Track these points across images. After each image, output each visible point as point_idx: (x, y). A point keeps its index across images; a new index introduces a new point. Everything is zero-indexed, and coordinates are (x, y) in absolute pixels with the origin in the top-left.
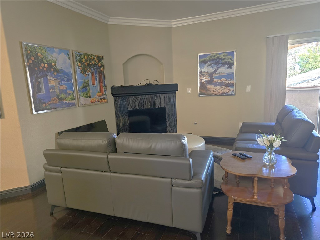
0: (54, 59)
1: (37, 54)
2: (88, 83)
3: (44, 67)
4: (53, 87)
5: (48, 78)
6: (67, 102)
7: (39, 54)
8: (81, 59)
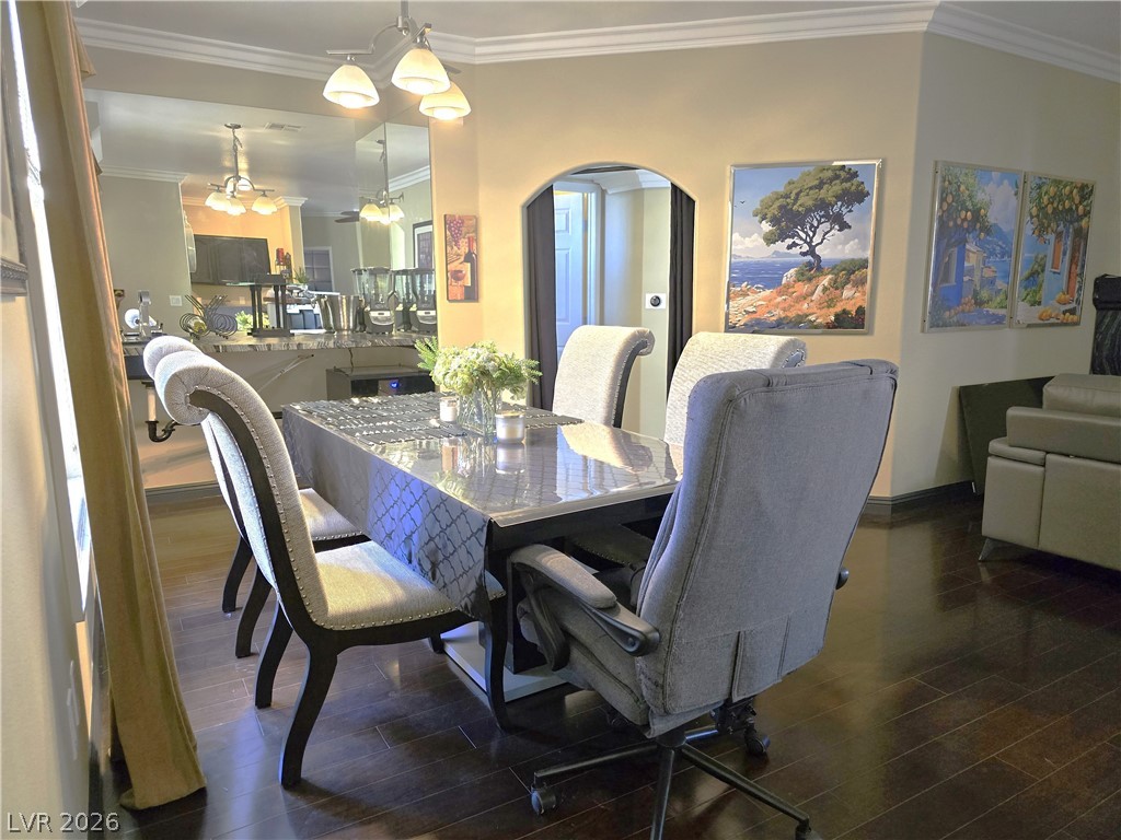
0: (987, 198)
1: (959, 187)
2: (1042, 263)
3: (965, 219)
4: (971, 270)
5: (968, 246)
6: (991, 311)
7: (962, 188)
8: (1040, 197)
